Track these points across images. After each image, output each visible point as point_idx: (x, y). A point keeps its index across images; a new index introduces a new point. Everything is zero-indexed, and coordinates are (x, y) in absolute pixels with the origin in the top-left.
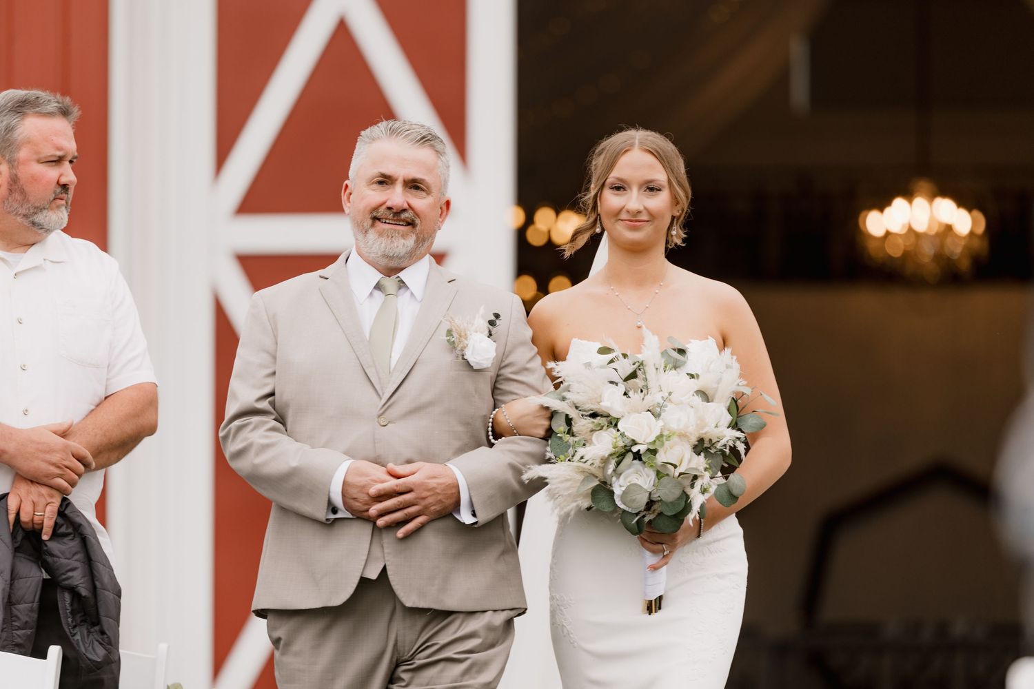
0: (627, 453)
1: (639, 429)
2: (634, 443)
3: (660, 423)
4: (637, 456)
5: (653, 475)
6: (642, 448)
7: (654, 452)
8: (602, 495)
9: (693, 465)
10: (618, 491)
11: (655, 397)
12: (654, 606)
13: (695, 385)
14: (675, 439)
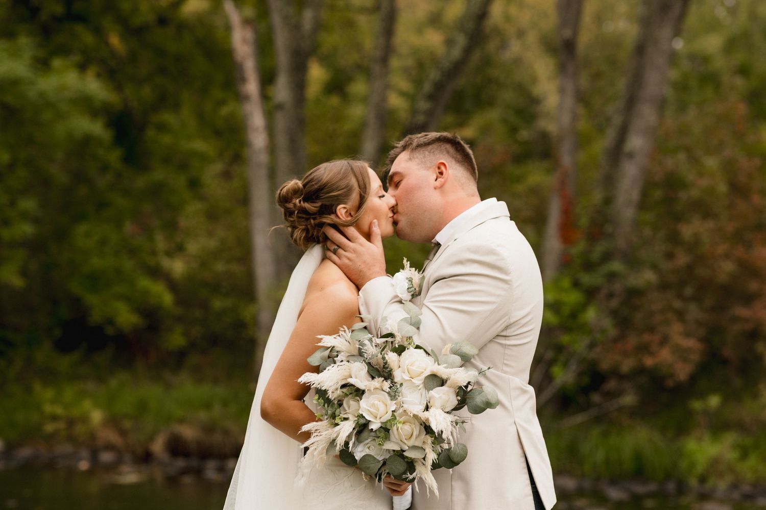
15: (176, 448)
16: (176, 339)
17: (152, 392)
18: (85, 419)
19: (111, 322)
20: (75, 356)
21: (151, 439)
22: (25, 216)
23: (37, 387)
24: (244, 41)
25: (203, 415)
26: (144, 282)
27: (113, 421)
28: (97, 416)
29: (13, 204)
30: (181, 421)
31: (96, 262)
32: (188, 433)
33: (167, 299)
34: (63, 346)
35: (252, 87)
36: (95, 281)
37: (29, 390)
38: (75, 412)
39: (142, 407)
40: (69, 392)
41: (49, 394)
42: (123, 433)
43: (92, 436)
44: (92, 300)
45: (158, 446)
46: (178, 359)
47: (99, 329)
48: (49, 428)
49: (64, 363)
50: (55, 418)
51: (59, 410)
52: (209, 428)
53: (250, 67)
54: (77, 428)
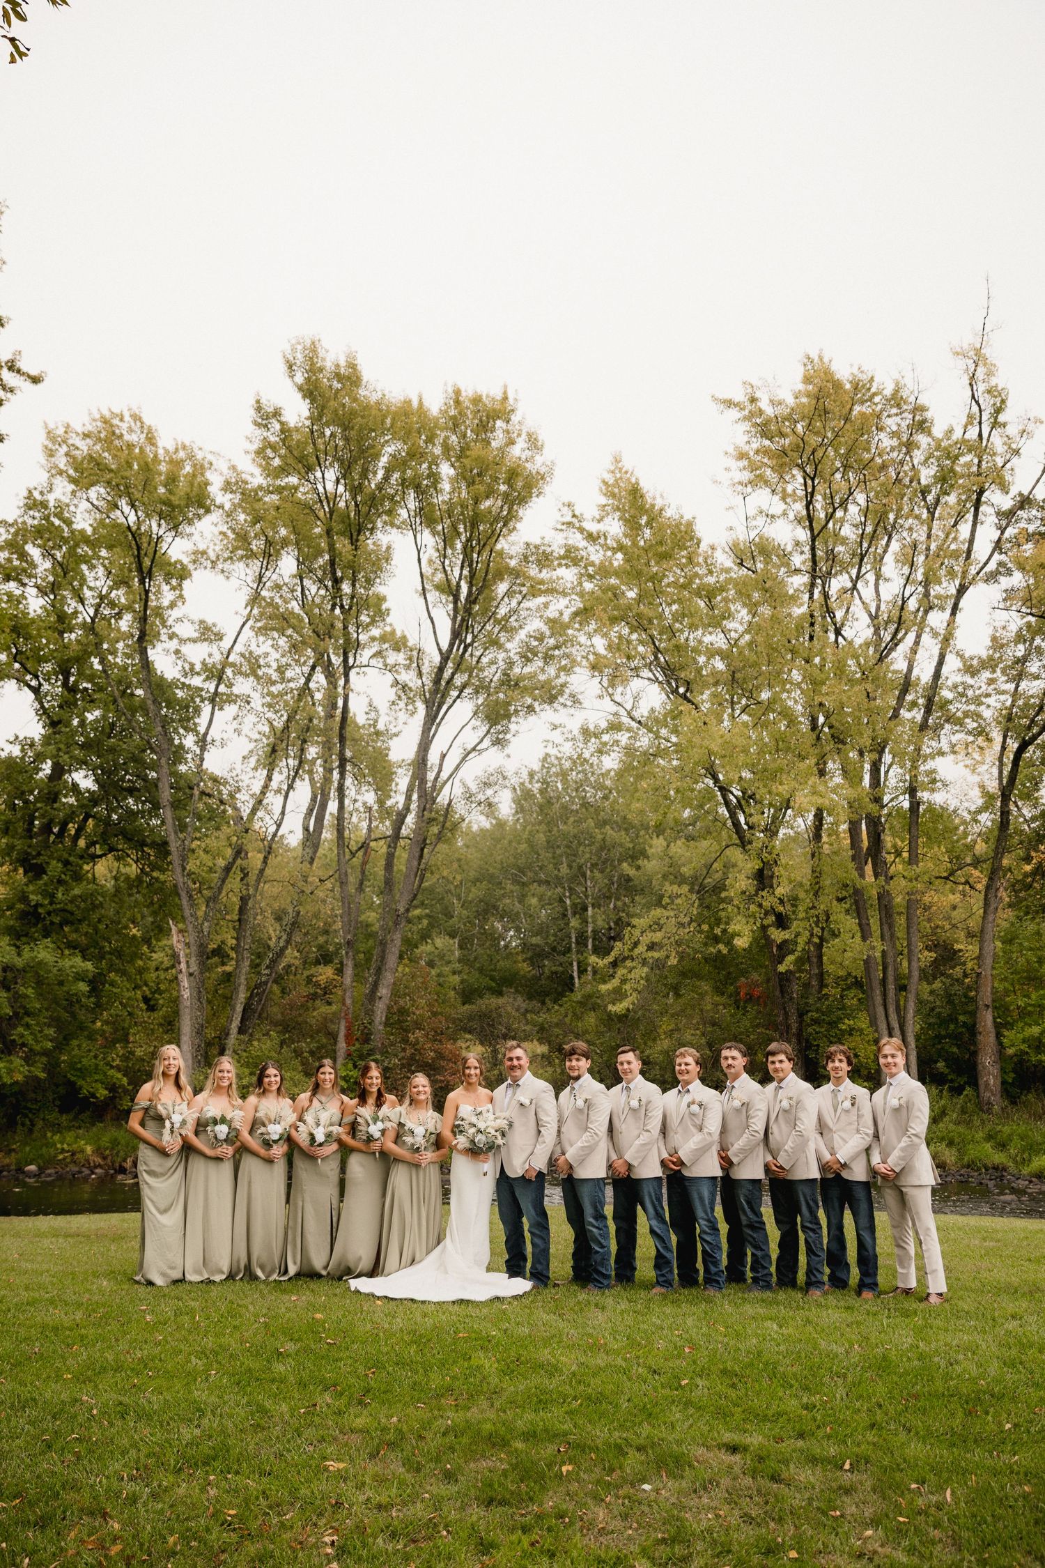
18: (82, 1151)
19: (93, 1095)
20: (71, 1116)
23: (51, 1134)
24: (179, 941)
27: (98, 1151)
28: (89, 1149)
31: (84, 1062)
34: (63, 1110)
35: (183, 966)
36: (85, 1073)
37: (46, 1136)
38: (75, 1147)
40: (70, 1136)
41: (58, 1137)
42: (105, 1158)
43: (88, 1160)
44: (82, 1083)
47: (86, 1099)
48: (61, 1157)
49: (64, 1118)
50: (63, 1151)
51: (64, 1146)
53: (183, 955)
54: (79, 1156)
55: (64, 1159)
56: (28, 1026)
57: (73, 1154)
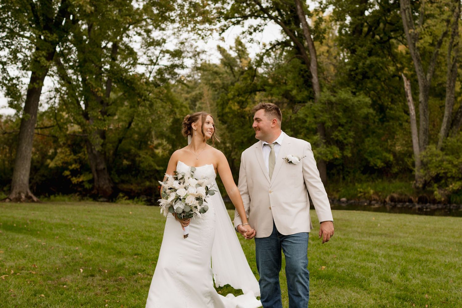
0: (178, 199)
1: (181, 192)
2: (180, 196)
3: (187, 192)
4: (180, 200)
5: (184, 205)
6: (181, 198)
7: (185, 199)
8: (171, 209)
9: (194, 203)
10: (175, 208)
11: (186, 184)
12: (186, 236)
13: (197, 182)
14: (190, 196)
15: (392, 199)
16: (395, 170)
17: (386, 184)
18: (369, 192)
19: (376, 165)
20: (367, 175)
21: (386, 198)
22: (350, 137)
23: (356, 184)
24: (407, 85)
25: (399, 190)
26: (385, 154)
27: (376, 193)
28: (372, 192)
29: (347, 134)
30: (394, 192)
31: (371, 149)
32: (395, 195)
33: (392, 158)
34: (364, 173)
35: (410, 98)
36: (372, 154)
37: (354, 185)
38: (366, 191)
39: (384, 188)
40: (365, 185)
41: (359, 186)
42: (379, 196)
43: (371, 197)
44: (370, 159)
45: (387, 199)
46: (395, 176)
47: (373, 167)
48: (359, 195)
49: (364, 177)
50: (361, 192)
51: (361, 190)
52: (401, 194)
53: (409, 92)
54: (367, 195)
55: (361, 196)
56: (340, 131)
57: (365, 194)
